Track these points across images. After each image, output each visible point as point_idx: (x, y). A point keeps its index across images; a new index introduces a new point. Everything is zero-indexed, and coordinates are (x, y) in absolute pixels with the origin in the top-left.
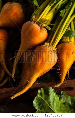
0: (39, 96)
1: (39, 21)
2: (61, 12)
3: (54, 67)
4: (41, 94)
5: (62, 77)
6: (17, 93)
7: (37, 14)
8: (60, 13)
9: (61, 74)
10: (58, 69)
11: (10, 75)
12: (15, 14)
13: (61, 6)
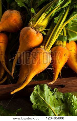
0: (35, 91)
1: (36, 26)
3: (48, 67)
4: (37, 90)
5: (55, 76)
6: (16, 89)
7: (34, 20)
8: (54, 20)
9: (54, 73)
10: (52, 69)
11: (10, 73)
12: (15, 20)
13: (55, 14)
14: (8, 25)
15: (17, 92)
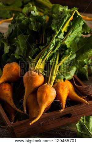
1: (36, 70)
2: (50, 61)
3: (55, 99)
9: (61, 103)
10: (58, 101)
13: (49, 58)
14: (10, 75)
15: (34, 123)
